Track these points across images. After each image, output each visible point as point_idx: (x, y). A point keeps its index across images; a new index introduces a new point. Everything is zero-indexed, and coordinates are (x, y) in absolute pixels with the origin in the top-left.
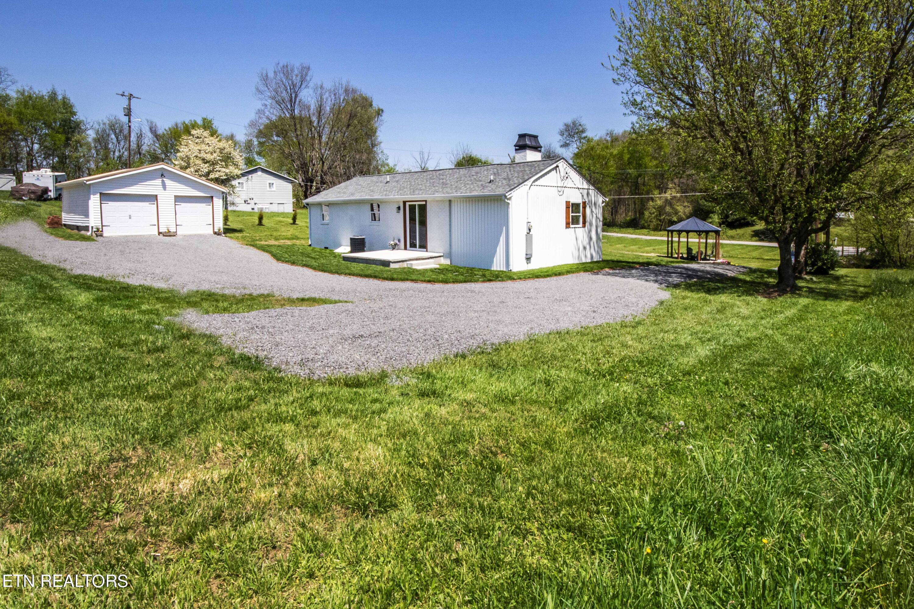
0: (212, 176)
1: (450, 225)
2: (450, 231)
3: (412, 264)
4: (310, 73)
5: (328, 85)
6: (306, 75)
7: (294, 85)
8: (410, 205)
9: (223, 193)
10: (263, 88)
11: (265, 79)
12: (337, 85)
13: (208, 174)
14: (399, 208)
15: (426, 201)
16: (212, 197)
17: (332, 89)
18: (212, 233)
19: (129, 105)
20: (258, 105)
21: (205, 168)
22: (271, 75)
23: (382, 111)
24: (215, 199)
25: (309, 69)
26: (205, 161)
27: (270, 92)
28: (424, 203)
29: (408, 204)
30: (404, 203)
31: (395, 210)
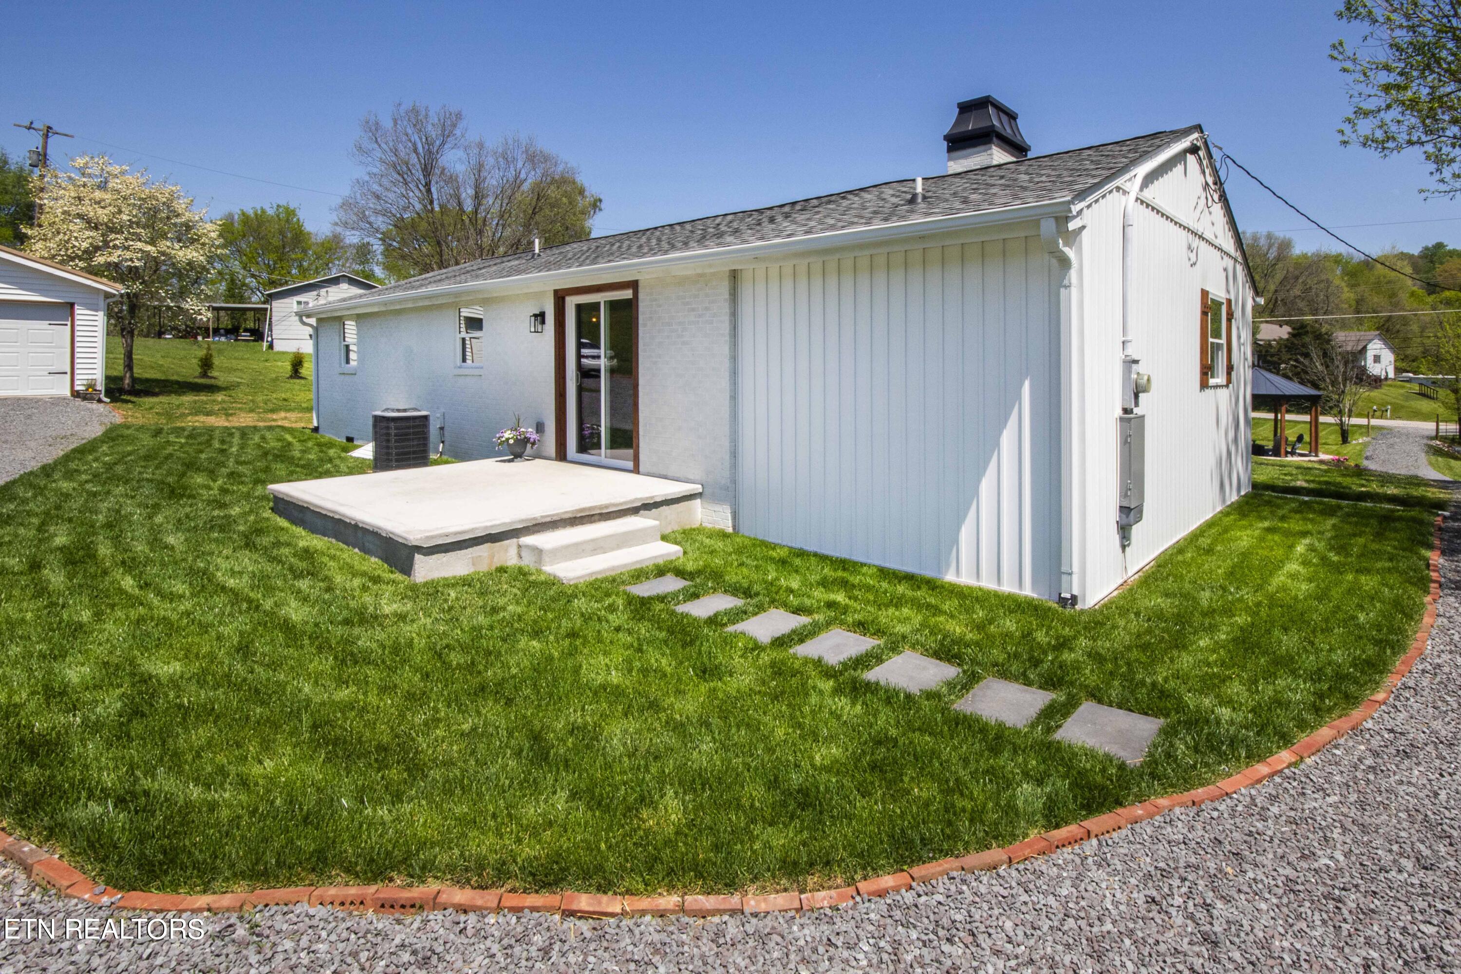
0: (100, 259)
1: (734, 373)
2: (734, 397)
3: (538, 552)
4: (461, 125)
5: (493, 142)
6: (454, 126)
7: (429, 142)
8: (579, 308)
9: (108, 295)
10: (368, 145)
11: (374, 129)
12: (510, 142)
13: (89, 254)
14: (540, 317)
15: (634, 285)
16: (72, 305)
17: (500, 150)
18: (67, 393)
19: (45, 147)
20: (361, 173)
21: (85, 238)
22: (387, 124)
23: (600, 201)
24: (79, 310)
25: (459, 116)
26: (92, 224)
27: (384, 152)
28: (627, 294)
29: (571, 302)
30: (560, 297)
31: (525, 323)
